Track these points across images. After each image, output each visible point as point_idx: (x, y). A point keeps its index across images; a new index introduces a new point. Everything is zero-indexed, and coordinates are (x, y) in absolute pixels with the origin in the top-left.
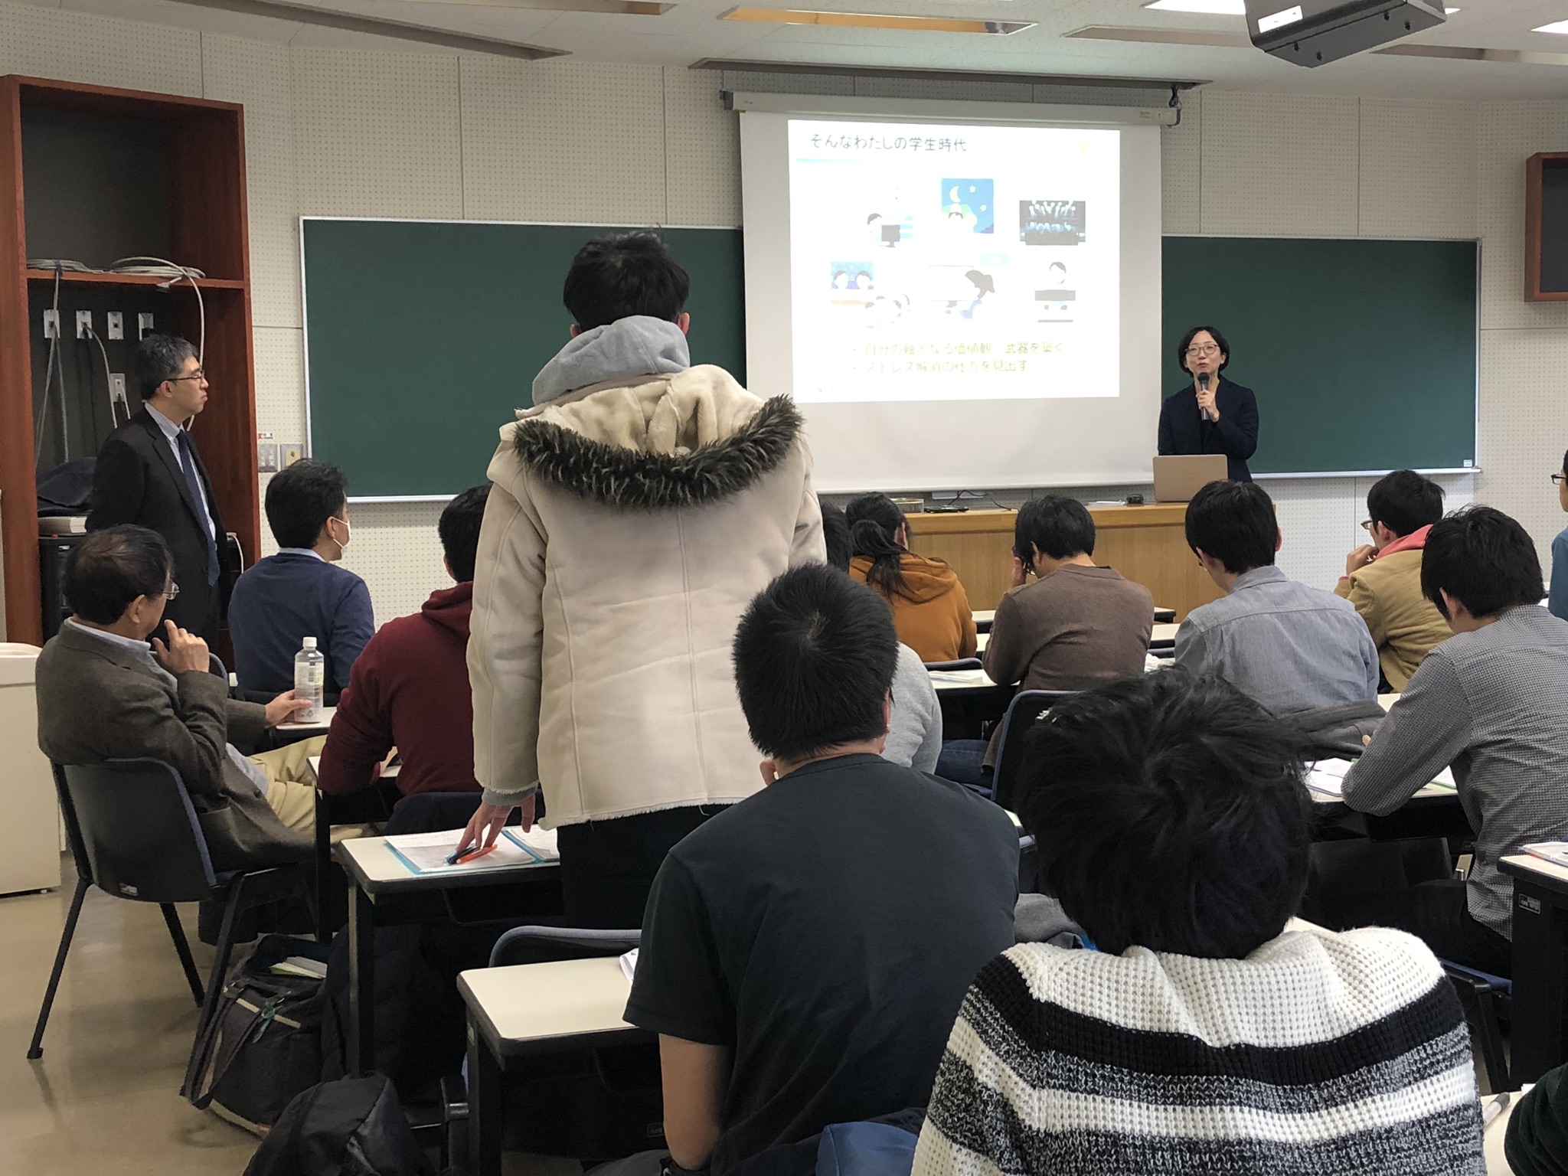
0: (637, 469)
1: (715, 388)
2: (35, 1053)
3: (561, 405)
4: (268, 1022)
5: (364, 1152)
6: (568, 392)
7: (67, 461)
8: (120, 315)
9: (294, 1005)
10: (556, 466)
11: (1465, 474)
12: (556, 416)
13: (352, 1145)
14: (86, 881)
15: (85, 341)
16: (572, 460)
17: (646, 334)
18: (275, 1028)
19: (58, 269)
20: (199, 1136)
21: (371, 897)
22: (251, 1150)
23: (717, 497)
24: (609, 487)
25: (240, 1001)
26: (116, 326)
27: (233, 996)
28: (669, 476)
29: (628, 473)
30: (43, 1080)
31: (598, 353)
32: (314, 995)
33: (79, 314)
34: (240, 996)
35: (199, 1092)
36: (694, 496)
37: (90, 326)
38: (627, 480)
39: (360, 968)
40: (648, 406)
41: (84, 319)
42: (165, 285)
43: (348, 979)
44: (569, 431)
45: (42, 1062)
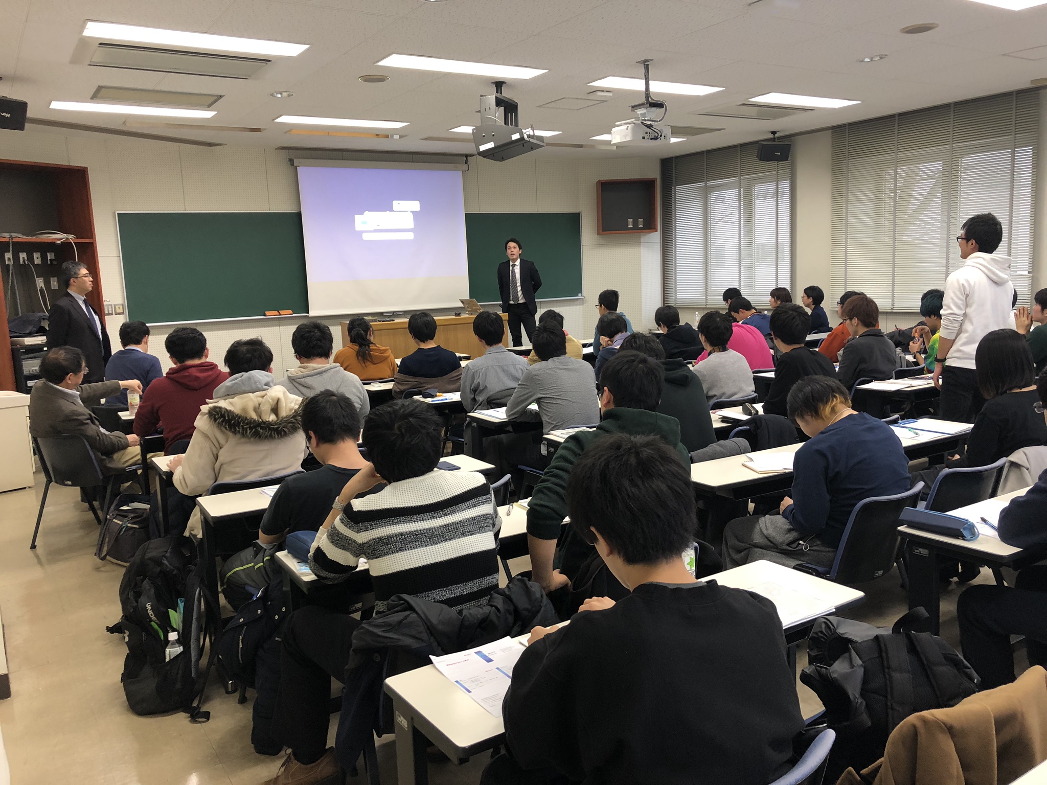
0: (258, 426)
1: (283, 393)
2: (33, 547)
3: (225, 400)
4: (125, 528)
5: (168, 561)
6: (228, 395)
7: (20, 315)
8: (39, 254)
9: (134, 520)
10: (226, 423)
11: (579, 299)
12: (223, 404)
13: (164, 560)
14: (49, 481)
15: (24, 265)
16: (232, 422)
17: (260, 377)
18: (128, 529)
19: (11, 237)
20: (103, 569)
21: (164, 477)
22: (123, 570)
23: (286, 436)
24: (246, 432)
25: (115, 520)
26: (38, 258)
27: (111, 519)
28: (270, 429)
29: (255, 427)
30: (37, 557)
31: (240, 383)
32: (143, 516)
33: (20, 254)
34: (114, 518)
35: (102, 554)
36: (278, 436)
37: (26, 259)
38: (254, 430)
39: (162, 502)
40: (260, 399)
41: (23, 256)
42: (59, 242)
43: (158, 508)
44: (231, 410)
45: (36, 550)
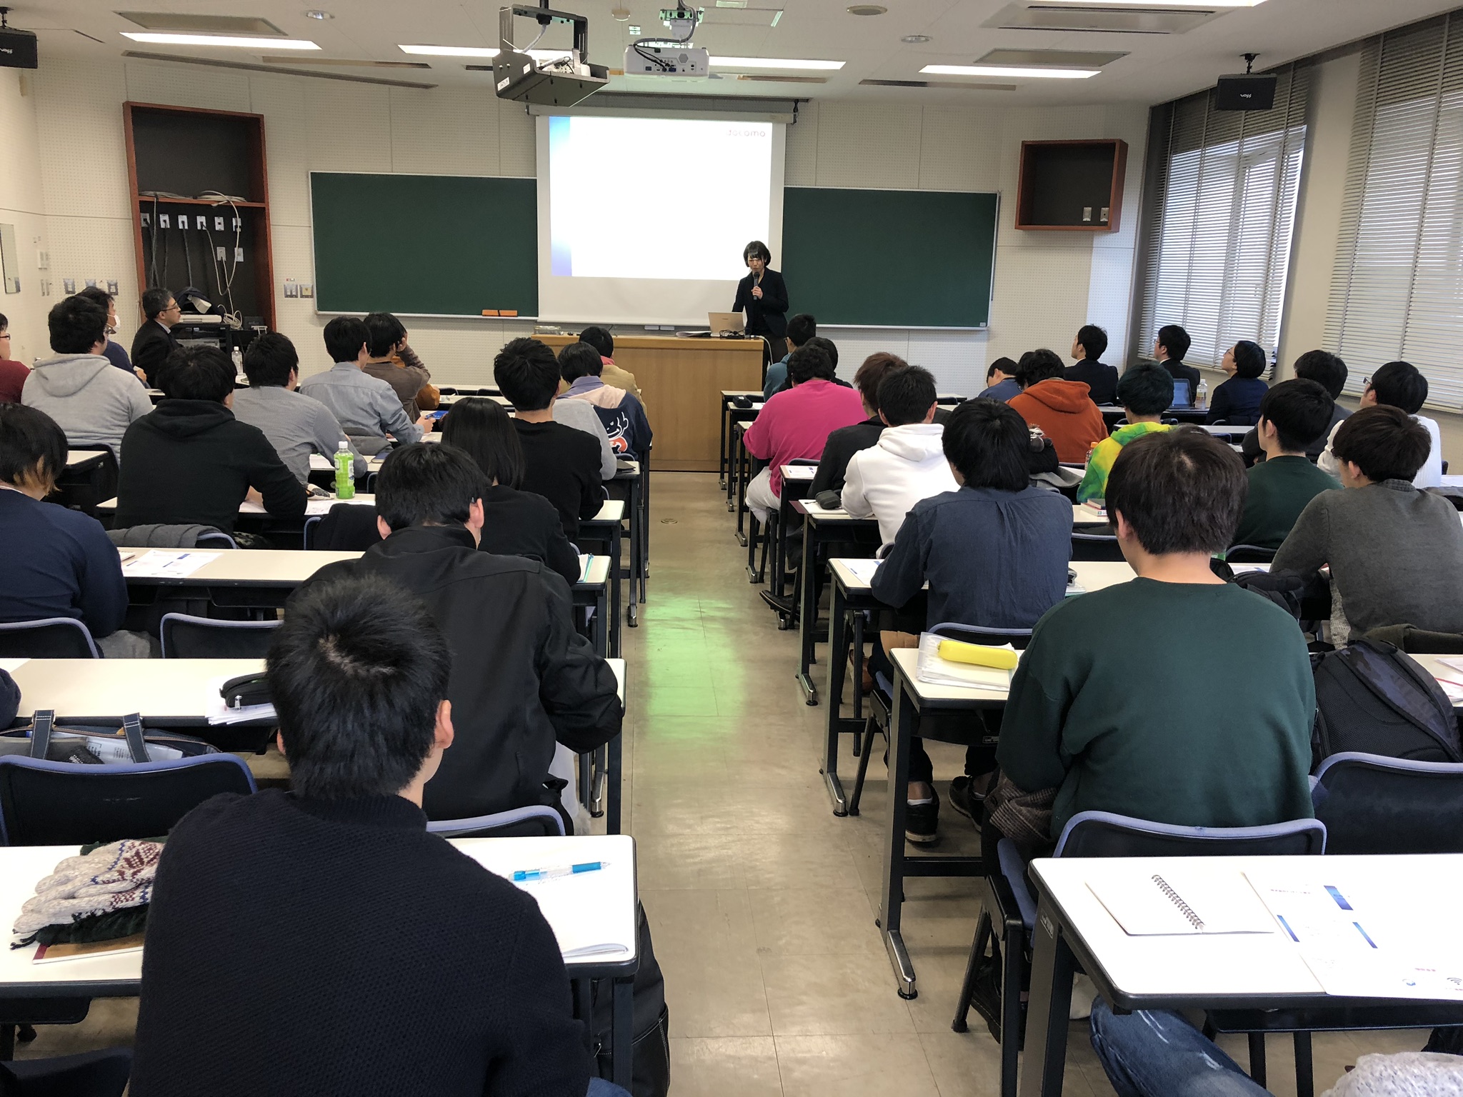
8: (222, 218)
11: (982, 331)
19: (156, 196)
37: (205, 224)
41: (201, 220)
42: (215, 205)
